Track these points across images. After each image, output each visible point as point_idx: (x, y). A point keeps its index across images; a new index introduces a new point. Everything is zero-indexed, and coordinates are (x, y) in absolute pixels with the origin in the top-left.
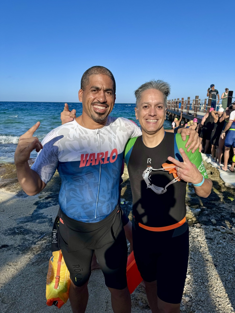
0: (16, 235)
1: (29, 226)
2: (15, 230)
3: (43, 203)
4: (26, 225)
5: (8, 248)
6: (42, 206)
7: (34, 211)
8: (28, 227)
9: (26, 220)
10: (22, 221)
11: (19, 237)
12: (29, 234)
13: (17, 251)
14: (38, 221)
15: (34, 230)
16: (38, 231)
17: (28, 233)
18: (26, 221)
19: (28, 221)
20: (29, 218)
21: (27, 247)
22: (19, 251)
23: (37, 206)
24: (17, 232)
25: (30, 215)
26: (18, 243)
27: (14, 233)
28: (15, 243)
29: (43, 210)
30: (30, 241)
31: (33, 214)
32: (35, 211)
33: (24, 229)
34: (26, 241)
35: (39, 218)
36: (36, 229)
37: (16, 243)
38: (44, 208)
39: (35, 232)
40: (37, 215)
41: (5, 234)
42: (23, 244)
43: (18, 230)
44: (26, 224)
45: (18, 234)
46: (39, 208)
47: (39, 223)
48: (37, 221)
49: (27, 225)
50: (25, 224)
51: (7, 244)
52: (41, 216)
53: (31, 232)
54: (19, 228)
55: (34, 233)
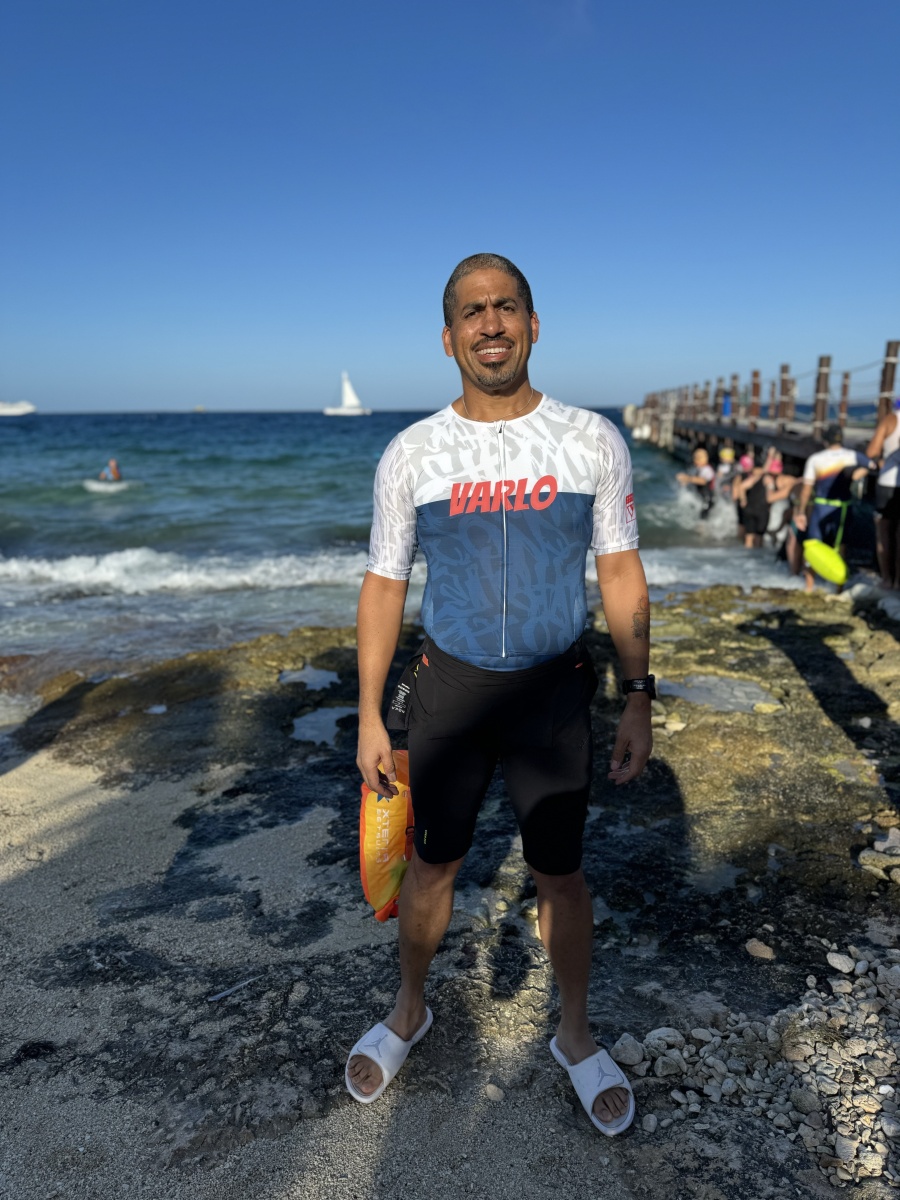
0: (94, 983)
1: (157, 934)
2: (88, 957)
3: (214, 817)
4: (143, 929)
5: (55, 1059)
6: (209, 833)
7: (177, 854)
8: (150, 941)
9: (139, 903)
10: (124, 906)
11: (106, 996)
12: (154, 977)
13: (99, 1080)
14: (194, 905)
15: (180, 954)
16: (198, 962)
17: (148, 976)
18: (140, 908)
19: (148, 907)
20: (154, 892)
21: (145, 1057)
22: (107, 1082)
23: (187, 832)
24: (100, 970)
25: (157, 877)
26: (105, 1028)
27: (84, 976)
28: (90, 1030)
29: (219, 849)
30: (160, 1016)
31: (170, 871)
32: (183, 856)
33: (129, 953)
34: (141, 1020)
35: (199, 891)
36: (189, 953)
37: (94, 1032)
38: (222, 840)
39: (181, 968)
40: (189, 874)
41: (44, 976)
42: (126, 1035)
43: (103, 954)
44: (139, 921)
45: (104, 978)
46: (200, 840)
47: (204, 917)
48: (191, 909)
49: (147, 930)
50: (136, 924)
51: (50, 1039)
52: (209, 883)
53: (165, 969)
54: (108, 946)
55: (178, 974)
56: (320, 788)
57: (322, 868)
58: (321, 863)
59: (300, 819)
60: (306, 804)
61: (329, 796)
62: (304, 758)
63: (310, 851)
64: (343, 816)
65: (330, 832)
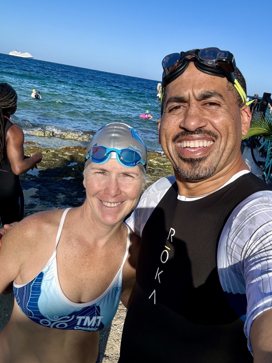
56: (34, 184)
57: (34, 199)
58: (33, 198)
59: (29, 189)
60: (31, 187)
61: (36, 186)
62: (30, 178)
63: (31, 195)
64: (39, 190)
65: (36, 192)
